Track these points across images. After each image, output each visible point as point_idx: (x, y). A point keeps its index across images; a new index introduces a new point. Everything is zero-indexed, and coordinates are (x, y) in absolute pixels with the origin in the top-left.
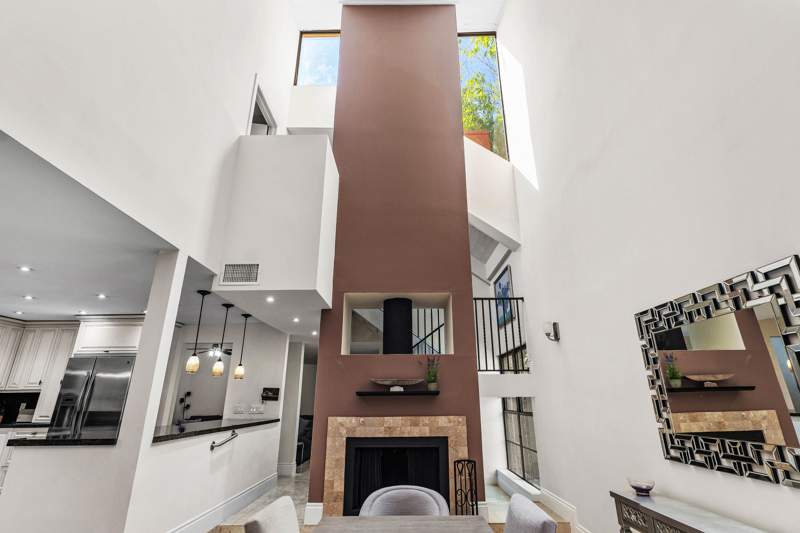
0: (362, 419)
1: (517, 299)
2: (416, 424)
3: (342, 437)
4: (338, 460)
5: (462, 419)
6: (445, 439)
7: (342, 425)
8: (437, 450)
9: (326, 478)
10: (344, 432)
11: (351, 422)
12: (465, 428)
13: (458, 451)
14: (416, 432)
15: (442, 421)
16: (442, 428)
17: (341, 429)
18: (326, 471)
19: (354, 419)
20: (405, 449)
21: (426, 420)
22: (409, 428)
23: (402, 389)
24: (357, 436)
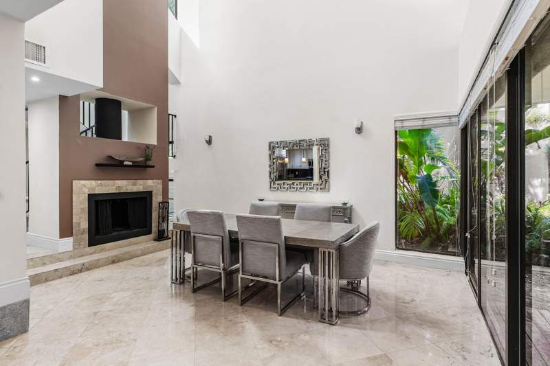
0: (99, 182)
1: (172, 115)
2: (134, 184)
3: (85, 194)
4: (82, 209)
5: (160, 181)
6: (151, 192)
7: (84, 186)
8: (145, 198)
9: (74, 221)
10: (87, 190)
11: (91, 183)
12: (161, 186)
13: (157, 199)
14: (135, 189)
15: (150, 182)
16: (150, 186)
17: (84, 188)
18: (74, 216)
19: (93, 182)
20: (127, 199)
21: (141, 182)
22: (131, 187)
23: (131, 163)
24: (97, 193)
